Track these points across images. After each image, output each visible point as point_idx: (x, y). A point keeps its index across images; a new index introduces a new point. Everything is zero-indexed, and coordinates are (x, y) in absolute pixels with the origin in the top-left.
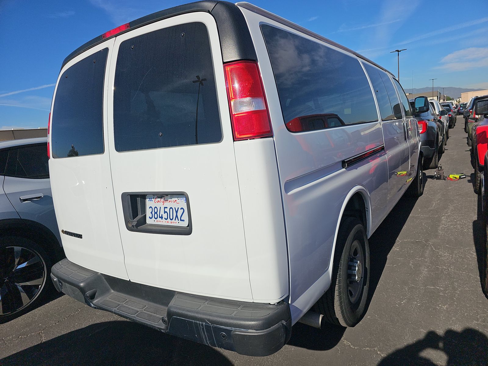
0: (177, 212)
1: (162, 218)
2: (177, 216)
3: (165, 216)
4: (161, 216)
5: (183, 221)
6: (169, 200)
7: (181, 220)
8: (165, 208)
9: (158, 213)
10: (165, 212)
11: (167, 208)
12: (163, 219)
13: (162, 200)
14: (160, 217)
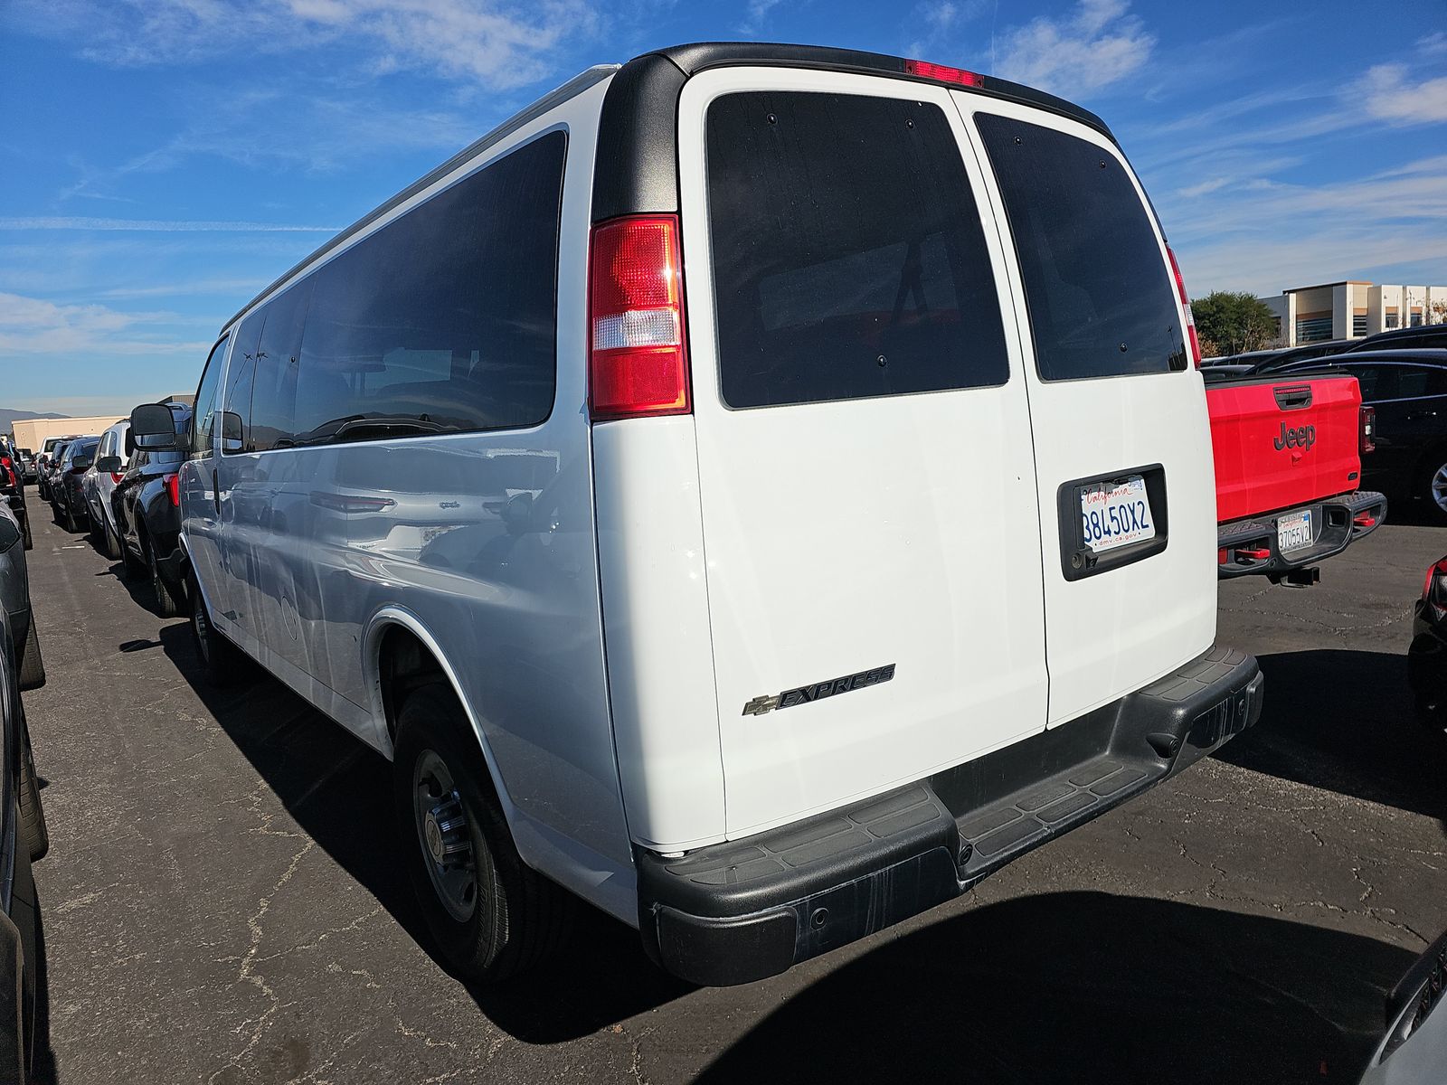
0: (1133, 512)
1: (1108, 532)
2: (1135, 522)
3: (1114, 527)
4: (1106, 530)
5: (1147, 526)
6: (1114, 491)
7: (1143, 527)
8: (1111, 509)
9: (1101, 525)
10: (1113, 518)
11: (1114, 508)
12: (1112, 533)
13: (1102, 493)
14: (1105, 533)
